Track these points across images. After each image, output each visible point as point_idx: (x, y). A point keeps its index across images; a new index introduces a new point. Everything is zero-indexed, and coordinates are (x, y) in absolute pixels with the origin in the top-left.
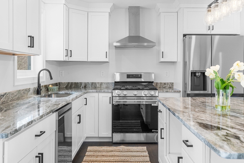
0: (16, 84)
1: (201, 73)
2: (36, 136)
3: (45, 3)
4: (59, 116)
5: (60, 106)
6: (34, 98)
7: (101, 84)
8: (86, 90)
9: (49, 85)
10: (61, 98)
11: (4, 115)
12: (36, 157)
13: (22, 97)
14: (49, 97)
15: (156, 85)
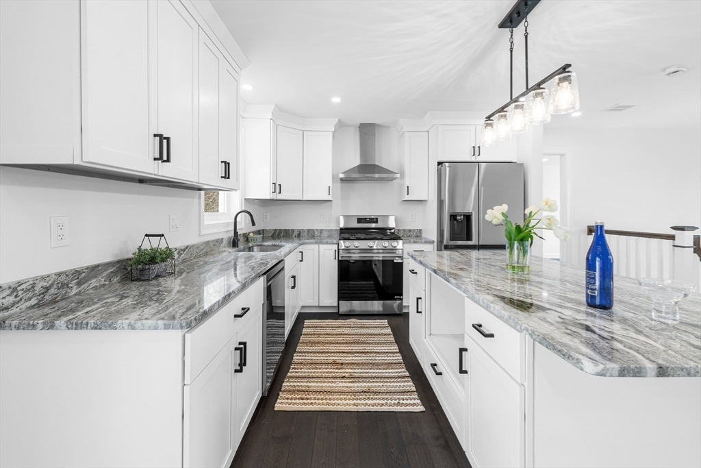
0: (203, 232)
1: (464, 215)
2: (236, 316)
3: (243, 117)
4: (268, 281)
5: (269, 266)
6: (230, 252)
7: (321, 231)
8: (300, 240)
9: (249, 233)
10: (269, 253)
11: (185, 283)
12: (236, 349)
13: (212, 251)
14: (250, 251)
15: (398, 233)
